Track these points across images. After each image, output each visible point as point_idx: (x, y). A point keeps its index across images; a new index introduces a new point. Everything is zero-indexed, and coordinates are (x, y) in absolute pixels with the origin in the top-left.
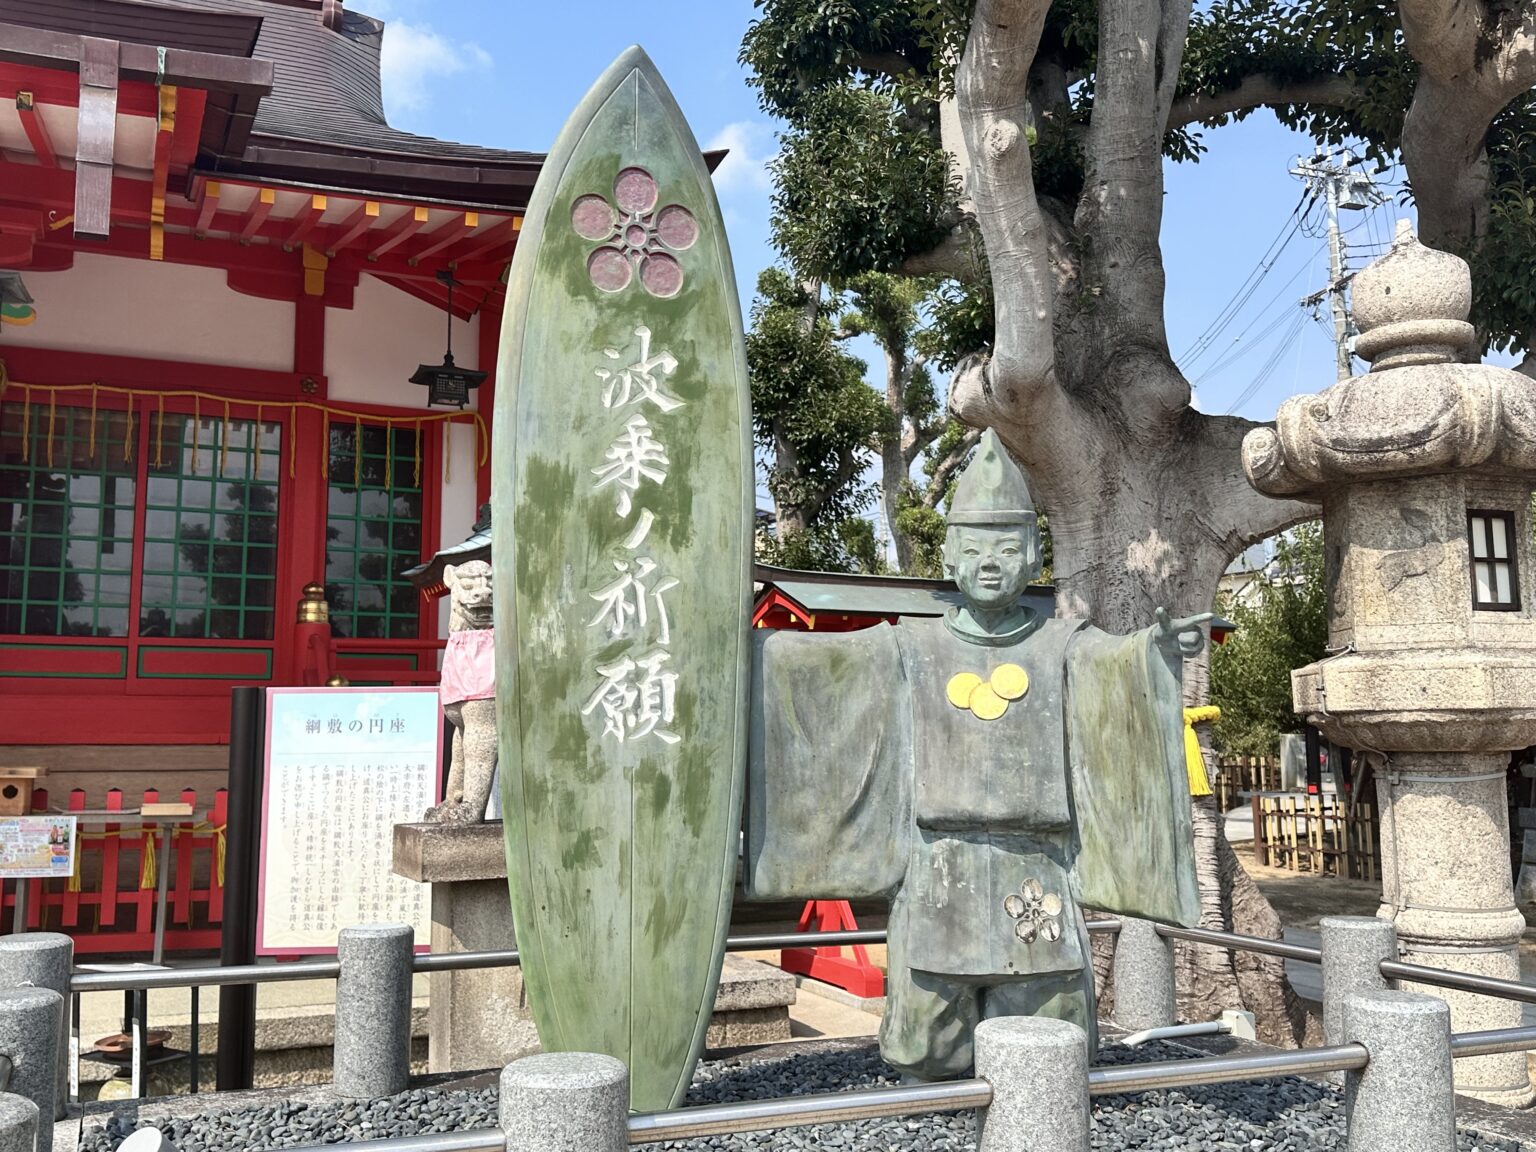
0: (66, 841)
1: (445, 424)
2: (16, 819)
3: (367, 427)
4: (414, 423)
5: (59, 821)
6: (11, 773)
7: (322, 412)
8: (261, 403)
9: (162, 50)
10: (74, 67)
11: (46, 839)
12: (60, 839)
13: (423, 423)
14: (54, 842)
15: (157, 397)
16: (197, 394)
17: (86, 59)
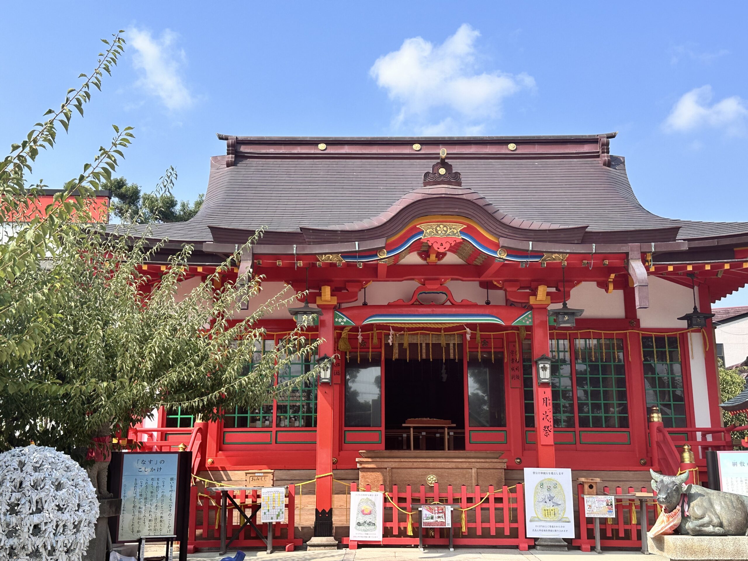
0: (611, 505)
1: (689, 334)
2: (594, 496)
3: (657, 338)
4: (676, 334)
5: (608, 497)
6: (592, 480)
7: (639, 333)
8: (615, 332)
9: (653, 244)
10: (627, 254)
11: (605, 504)
12: (609, 504)
13: (679, 334)
14: (608, 505)
15: (577, 333)
16: (591, 331)
17: (631, 251)
